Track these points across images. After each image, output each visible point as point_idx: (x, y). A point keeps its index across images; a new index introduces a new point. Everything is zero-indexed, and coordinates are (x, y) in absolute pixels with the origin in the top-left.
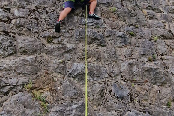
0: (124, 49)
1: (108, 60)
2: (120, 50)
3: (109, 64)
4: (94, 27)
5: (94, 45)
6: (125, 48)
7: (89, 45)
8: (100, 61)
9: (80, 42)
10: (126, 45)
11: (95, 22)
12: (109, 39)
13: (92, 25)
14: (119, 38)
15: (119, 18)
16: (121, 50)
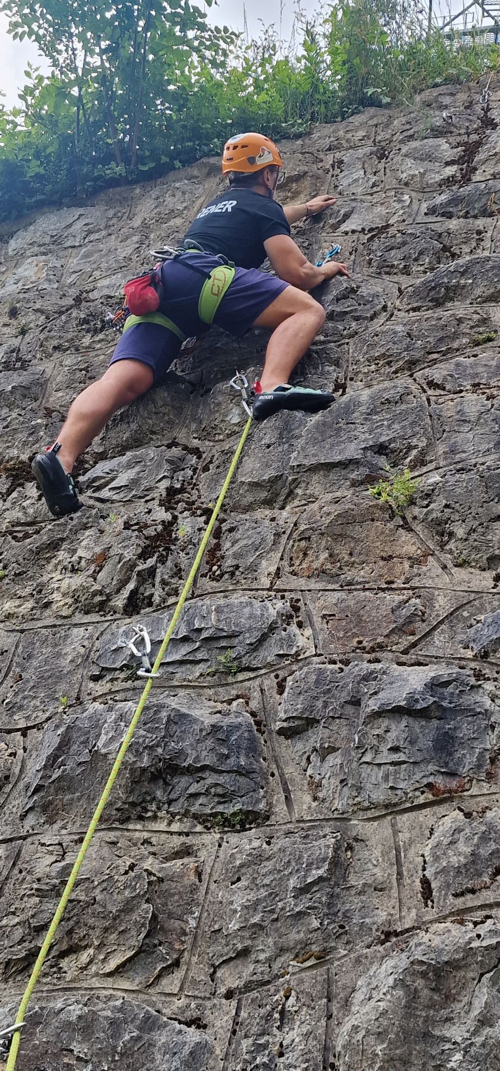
0: (431, 821)
1: (244, 953)
2: (396, 832)
3: (248, 987)
4: (198, 670)
5: (162, 826)
6: (441, 810)
7: (111, 836)
8: (176, 964)
9: (51, 821)
10: (454, 784)
11: (205, 635)
12: (309, 748)
13: (181, 663)
14: (384, 723)
15: (442, 545)
16: (404, 837)
